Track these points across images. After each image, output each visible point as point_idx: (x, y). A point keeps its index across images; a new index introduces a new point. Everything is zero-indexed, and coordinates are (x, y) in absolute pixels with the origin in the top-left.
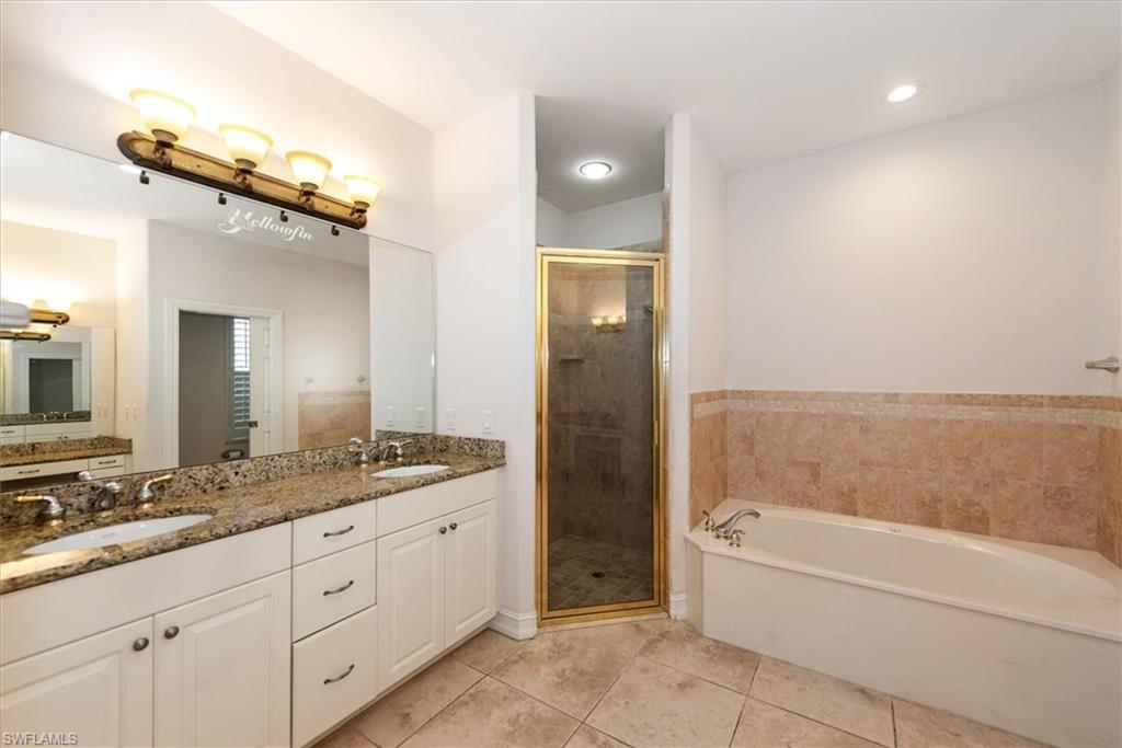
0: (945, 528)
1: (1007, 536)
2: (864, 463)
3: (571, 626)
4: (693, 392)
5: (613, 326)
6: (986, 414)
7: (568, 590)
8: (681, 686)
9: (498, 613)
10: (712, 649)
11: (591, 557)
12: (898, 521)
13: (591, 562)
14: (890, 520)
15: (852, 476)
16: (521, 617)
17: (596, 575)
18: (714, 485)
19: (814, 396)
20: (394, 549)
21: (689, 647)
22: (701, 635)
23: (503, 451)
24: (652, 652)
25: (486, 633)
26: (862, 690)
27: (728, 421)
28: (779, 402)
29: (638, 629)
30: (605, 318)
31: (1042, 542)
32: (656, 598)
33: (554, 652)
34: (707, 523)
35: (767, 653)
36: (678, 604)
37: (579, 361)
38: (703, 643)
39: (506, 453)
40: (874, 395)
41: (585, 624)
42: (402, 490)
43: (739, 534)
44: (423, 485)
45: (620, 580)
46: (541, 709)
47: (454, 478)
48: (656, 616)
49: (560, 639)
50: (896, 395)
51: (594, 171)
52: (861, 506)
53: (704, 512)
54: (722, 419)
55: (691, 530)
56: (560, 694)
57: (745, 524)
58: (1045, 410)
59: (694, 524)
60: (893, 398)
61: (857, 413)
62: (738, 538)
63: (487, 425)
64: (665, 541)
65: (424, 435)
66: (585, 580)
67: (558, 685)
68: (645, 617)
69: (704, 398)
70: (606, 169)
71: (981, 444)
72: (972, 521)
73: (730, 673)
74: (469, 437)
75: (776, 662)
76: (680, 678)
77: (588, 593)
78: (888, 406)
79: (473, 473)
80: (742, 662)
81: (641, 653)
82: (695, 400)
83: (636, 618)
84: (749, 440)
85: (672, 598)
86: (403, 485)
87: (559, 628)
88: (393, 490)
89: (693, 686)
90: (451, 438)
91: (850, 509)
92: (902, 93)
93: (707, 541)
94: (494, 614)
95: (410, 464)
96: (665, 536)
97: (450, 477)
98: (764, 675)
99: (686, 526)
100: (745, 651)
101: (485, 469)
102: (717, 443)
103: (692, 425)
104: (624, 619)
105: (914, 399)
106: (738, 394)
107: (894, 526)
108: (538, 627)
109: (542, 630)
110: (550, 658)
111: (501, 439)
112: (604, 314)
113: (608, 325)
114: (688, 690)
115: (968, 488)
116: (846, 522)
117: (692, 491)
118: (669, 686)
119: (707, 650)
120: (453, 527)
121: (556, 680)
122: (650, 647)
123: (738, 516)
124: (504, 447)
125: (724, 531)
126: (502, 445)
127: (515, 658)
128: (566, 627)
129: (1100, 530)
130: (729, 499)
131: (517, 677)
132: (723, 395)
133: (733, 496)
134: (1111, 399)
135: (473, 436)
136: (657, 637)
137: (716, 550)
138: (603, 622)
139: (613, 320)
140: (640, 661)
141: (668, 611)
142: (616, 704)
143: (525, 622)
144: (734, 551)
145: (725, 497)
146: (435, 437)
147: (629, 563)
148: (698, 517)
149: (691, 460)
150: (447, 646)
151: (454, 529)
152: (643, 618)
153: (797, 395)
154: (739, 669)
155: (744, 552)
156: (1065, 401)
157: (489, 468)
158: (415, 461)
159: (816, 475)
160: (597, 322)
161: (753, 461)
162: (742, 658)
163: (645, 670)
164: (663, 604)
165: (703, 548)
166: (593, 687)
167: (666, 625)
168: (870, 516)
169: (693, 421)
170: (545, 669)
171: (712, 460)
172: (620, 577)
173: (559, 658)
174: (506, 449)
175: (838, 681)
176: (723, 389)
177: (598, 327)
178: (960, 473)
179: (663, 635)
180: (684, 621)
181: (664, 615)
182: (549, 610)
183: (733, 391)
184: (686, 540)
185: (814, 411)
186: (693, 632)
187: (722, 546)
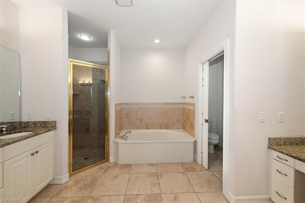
0: (163, 129)
1: (172, 129)
2: (150, 118)
3: (81, 174)
4: (116, 103)
5: (86, 84)
6: (169, 106)
7: (77, 165)
8: (115, 177)
9: (54, 178)
10: (121, 167)
11: (83, 154)
12: (156, 129)
13: (83, 156)
14: (155, 129)
15: (148, 121)
16: (63, 176)
17: (85, 159)
18: (120, 127)
19: (141, 104)
20: (11, 165)
21: (116, 168)
22: (118, 164)
23: (56, 124)
24: (106, 172)
25: (49, 186)
26: (151, 164)
27: (123, 111)
28: (134, 105)
29: (101, 168)
30: (84, 81)
31: (177, 129)
32: (106, 159)
33: (76, 183)
34: (119, 136)
35: (133, 163)
36: (112, 159)
37: (78, 95)
38: (118, 166)
39: (57, 125)
40: (152, 103)
41: (85, 172)
42: (15, 142)
43: (127, 137)
44: (24, 139)
45: (93, 158)
46: (75, 199)
47: (38, 135)
48: (106, 164)
49: (77, 179)
50: (156, 103)
51: (85, 37)
52: (150, 127)
53: (118, 134)
54: (121, 110)
55: (115, 139)
56: (80, 192)
57: (128, 135)
58: (177, 105)
59: (116, 137)
60: (155, 104)
61: (149, 107)
62: (127, 138)
63: (48, 116)
64: (108, 143)
65: (16, 122)
66: (82, 161)
67: (79, 191)
68: (103, 165)
69: (118, 105)
70: (89, 38)
71: (168, 112)
72: (167, 127)
73: (126, 170)
74: (39, 121)
75: (135, 164)
76: (114, 176)
77: (84, 164)
78: (154, 105)
79: (44, 132)
80: (128, 167)
81: (103, 174)
82: (116, 105)
83: (101, 166)
84: (128, 115)
85: (110, 157)
86: (15, 140)
87: (77, 176)
88: (11, 143)
89: (117, 176)
90: (30, 122)
91: (148, 128)
92: (157, 41)
93: (119, 141)
94: (52, 179)
95: (11, 134)
96: (108, 142)
97: (35, 135)
98: (133, 168)
99: (114, 138)
100: (129, 164)
101: (49, 131)
102: (120, 116)
103: (115, 112)
104: (97, 167)
105: (159, 104)
106: (125, 104)
107: (156, 130)
108: (69, 178)
109: (71, 178)
110: (75, 185)
111: (55, 121)
112: (83, 80)
113: (85, 83)
114: (117, 177)
115: (167, 121)
116: (147, 131)
117: (115, 129)
118: (112, 179)
119: (120, 167)
120: (37, 152)
121: (78, 189)
122: (105, 171)
123: (126, 133)
124: (56, 123)
125: (123, 138)
126: (55, 122)
127: (62, 189)
128: (78, 175)
129: (183, 125)
130: (123, 130)
131: (64, 194)
132: (121, 104)
133: (123, 129)
134: (184, 103)
135: (41, 120)
136: (107, 168)
137: (122, 142)
138: (91, 170)
139: (86, 82)
140: (103, 176)
141: (109, 162)
142: (98, 188)
143: (65, 177)
144: (126, 142)
145: (122, 129)
146: (21, 123)
147: (95, 153)
148: (117, 135)
149: (115, 121)
150: (34, 195)
151: (37, 153)
152: (102, 165)
153: (138, 104)
154: (128, 169)
155: (128, 141)
156: (179, 104)
157: (51, 130)
158: (13, 132)
159: (141, 121)
160: (81, 82)
161: (128, 120)
162: (128, 166)
163: (105, 177)
164: (108, 160)
165: (119, 142)
166: (91, 187)
167: (109, 165)
168: (151, 129)
169: (116, 111)
170: (74, 188)
171: (119, 120)
172: (93, 157)
173: (78, 184)
174: (57, 124)
175: (147, 164)
176: (121, 102)
177: (81, 84)
178: (165, 118)
179: (108, 168)
180: (113, 162)
181: (108, 163)
182: (73, 172)
183: (124, 103)
184: (114, 141)
185: (141, 107)
186: (116, 164)
187: (123, 141)
